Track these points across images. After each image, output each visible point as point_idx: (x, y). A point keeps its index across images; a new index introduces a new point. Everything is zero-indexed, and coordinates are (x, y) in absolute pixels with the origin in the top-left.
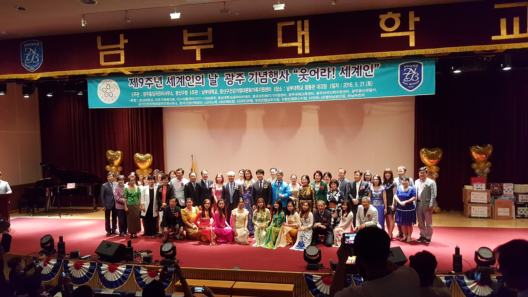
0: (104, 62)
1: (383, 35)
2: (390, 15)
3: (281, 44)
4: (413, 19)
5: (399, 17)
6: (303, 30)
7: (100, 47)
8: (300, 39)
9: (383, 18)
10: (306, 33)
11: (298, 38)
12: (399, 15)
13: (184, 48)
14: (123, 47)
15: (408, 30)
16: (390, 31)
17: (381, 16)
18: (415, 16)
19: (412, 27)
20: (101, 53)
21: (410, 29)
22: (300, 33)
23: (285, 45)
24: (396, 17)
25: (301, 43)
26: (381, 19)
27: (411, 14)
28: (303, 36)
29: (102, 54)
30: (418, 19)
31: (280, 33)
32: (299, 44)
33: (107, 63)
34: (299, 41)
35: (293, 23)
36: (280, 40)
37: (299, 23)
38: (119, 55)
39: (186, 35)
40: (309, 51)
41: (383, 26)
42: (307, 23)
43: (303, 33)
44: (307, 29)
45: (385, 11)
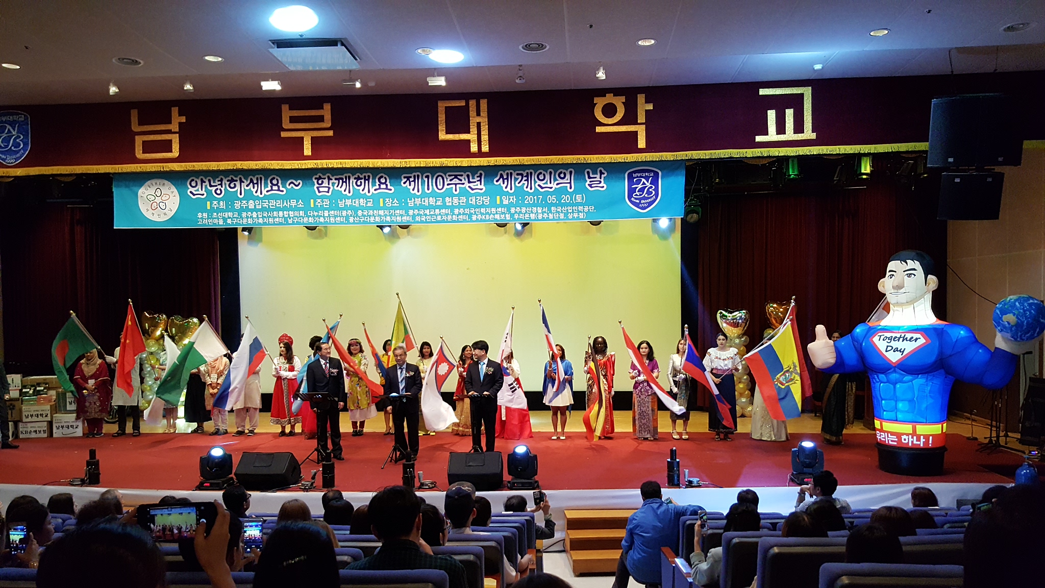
0: (143, 153)
1: (599, 129)
2: (609, 98)
3: (443, 136)
4: (644, 107)
5: (623, 103)
6: (478, 114)
7: (135, 128)
8: (474, 130)
9: (600, 103)
10: (484, 120)
11: (471, 127)
12: (623, 99)
13: (283, 134)
14: (177, 130)
15: (635, 122)
16: (610, 123)
17: (596, 100)
18: (647, 102)
19: (641, 118)
20: (137, 137)
21: (639, 122)
22: (474, 120)
23: (451, 137)
24: (619, 102)
25: (476, 136)
26: (596, 104)
27: (641, 98)
28: (479, 125)
29: (139, 141)
30: (650, 107)
31: (442, 117)
32: (473, 136)
33: (148, 154)
34: (473, 131)
35: (463, 103)
36: (442, 128)
37: (472, 103)
38: (170, 142)
39: (286, 113)
40: (488, 149)
41: (599, 115)
42: (484, 104)
43: (478, 120)
44: (484, 113)
45: (602, 92)
